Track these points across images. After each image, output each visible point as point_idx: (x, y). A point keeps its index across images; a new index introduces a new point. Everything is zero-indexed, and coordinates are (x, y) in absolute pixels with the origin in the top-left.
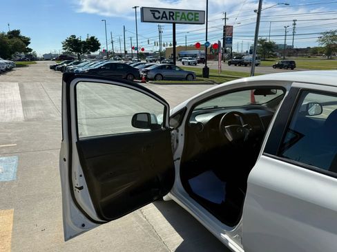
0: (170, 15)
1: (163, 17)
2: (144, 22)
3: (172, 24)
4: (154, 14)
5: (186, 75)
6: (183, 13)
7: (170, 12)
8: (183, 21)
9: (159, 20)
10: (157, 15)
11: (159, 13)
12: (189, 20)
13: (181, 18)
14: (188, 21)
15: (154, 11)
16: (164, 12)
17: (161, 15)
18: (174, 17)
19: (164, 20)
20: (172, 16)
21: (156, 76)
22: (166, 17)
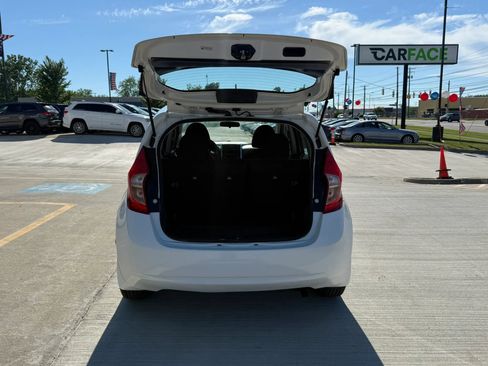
0: (399, 54)
1: (388, 57)
2: (359, 64)
3: (403, 67)
4: (375, 54)
5: (402, 135)
6: (422, 50)
7: (400, 50)
8: (421, 60)
9: (383, 61)
10: (380, 54)
11: (383, 51)
12: (431, 59)
13: (418, 56)
14: (428, 61)
15: (375, 49)
16: (391, 50)
17: (386, 54)
18: (406, 56)
19: (391, 60)
20: (403, 55)
21: (353, 137)
22: (394, 57)
